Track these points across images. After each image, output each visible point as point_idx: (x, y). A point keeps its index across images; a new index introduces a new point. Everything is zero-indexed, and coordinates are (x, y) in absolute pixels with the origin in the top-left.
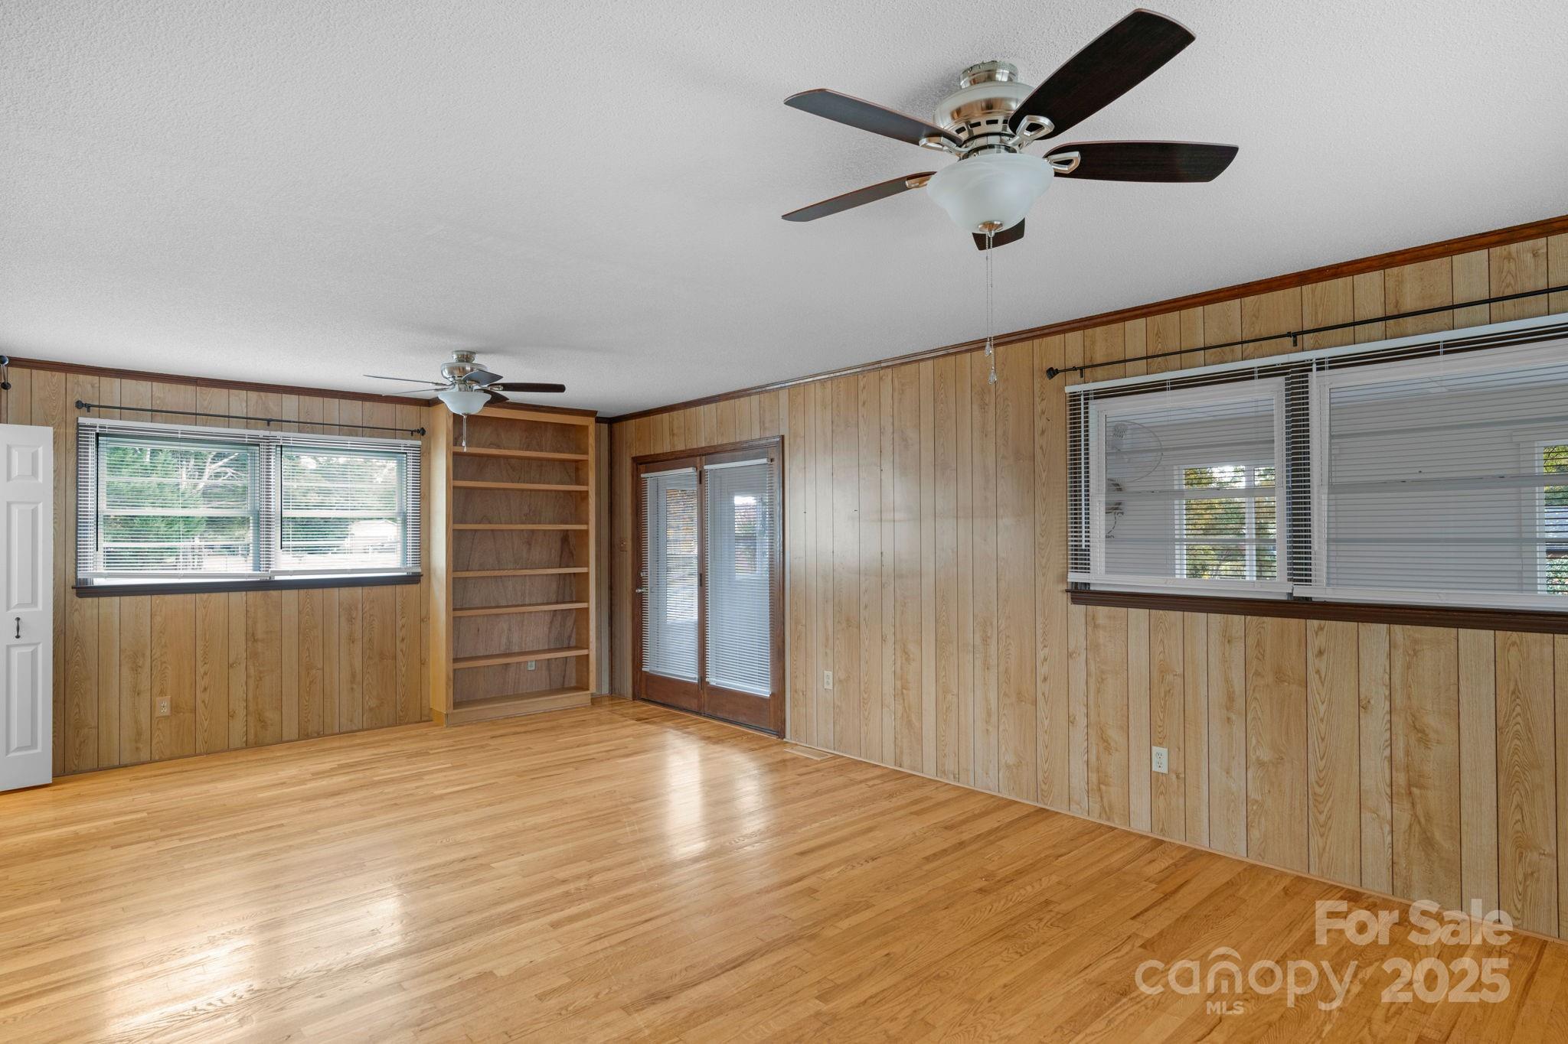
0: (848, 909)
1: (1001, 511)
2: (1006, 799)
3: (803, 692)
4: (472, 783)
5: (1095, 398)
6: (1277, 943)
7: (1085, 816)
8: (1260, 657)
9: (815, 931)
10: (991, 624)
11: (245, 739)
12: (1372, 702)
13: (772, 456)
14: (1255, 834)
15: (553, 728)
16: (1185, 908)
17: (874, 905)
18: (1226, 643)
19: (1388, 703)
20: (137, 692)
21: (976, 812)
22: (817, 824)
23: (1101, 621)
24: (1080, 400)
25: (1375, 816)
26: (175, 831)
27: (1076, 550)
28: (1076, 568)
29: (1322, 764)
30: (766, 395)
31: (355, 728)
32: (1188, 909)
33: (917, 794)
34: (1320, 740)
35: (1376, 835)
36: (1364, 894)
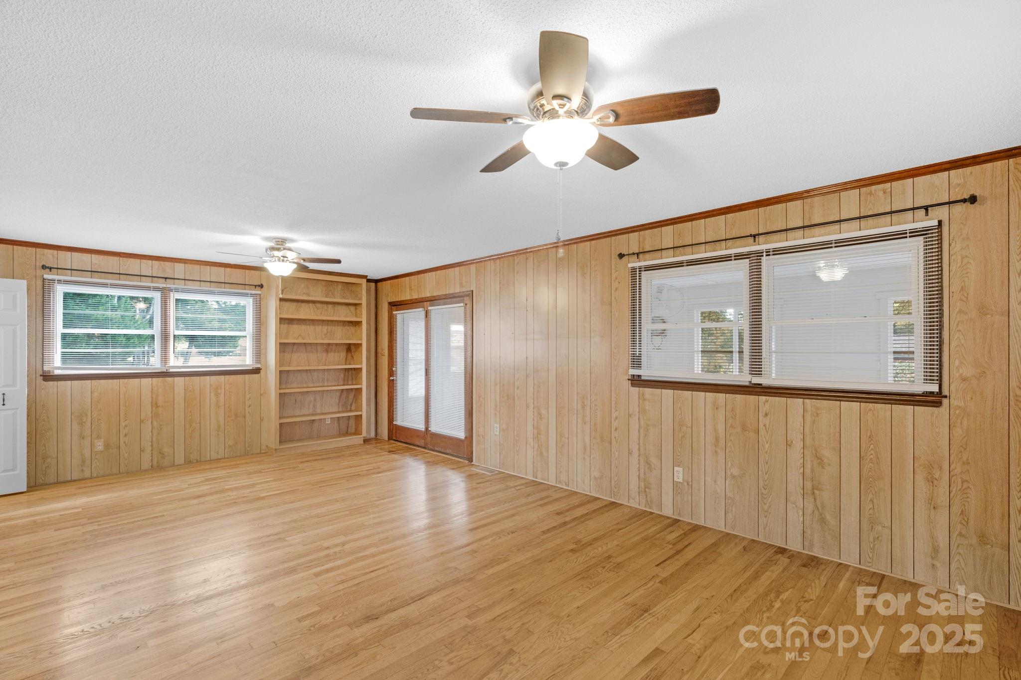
0: (493, 562)
1: (593, 335)
2: (594, 497)
3: (483, 436)
4: (282, 489)
5: (645, 270)
6: (736, 579)
7: (637, 506)
8: (734, 417)
9: (472, 576)
10: (587, 398)
11: (151, 464)
12: (794, 442)
13: (467, 302)
14: (730, 516)
15: (338, 457)
16: (688, 559)
17: (509, 560)
18: (715, 409)
19: (802, 443)
20: (82, 437)
21: (575, 505)
22: (483, 512)
23: (647, 396)
24: (636, 271)
25: (794, 505)
26: (96, 520)
27: (634, 356)
28: (634, 367)
29: (766, 477)
30: (463, 267)
31: (220, 457)
32: (688, 560)
33: (544, 494)
34: (765, 464)
35: (795, 517)
36: (788, 549)
